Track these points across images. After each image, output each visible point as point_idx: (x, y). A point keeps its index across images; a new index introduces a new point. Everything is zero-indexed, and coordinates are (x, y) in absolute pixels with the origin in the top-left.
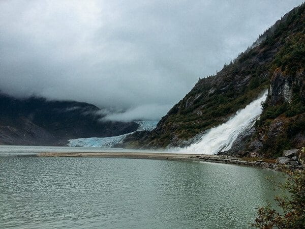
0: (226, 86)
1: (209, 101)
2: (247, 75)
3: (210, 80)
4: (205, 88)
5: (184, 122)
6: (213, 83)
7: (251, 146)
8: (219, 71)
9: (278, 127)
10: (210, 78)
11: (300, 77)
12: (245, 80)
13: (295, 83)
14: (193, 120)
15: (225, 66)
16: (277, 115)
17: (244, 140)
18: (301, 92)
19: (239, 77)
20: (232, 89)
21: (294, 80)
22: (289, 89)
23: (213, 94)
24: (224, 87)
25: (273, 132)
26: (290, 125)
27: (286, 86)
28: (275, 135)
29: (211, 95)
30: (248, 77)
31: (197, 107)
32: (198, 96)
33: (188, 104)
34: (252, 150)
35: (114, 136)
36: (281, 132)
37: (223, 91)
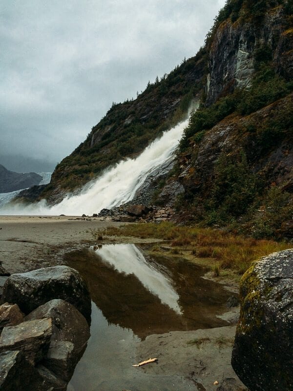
0: (149, 112)
1: (123, 134)
2: (178, 97)
3: (127, 105)
4: (118, 117)
5: (80, 165)
6: (131, 109)
7: (162, 194)
8: (140, 93)
9: (221, 139)
10: (127, 104)
11: (273, 24)
12: (175, 103)
13: (262, 41)
14: (94, 162)
15: (149, 85)
16: (220, 118)
17: (154, 184)
18: (275, 57)
19: (166, 100)
20: (155, 118)
21: (259, 36)
22: (249, 57)
23: (130, 124)
24: (144, 114)
25: (209, 152)
26: (252, 130)
27: (242, 53)
28: (214, 159)
29: (126, 127)
30: (179, 100)
31: (106, 144)
32: (109, 128)
33: (94, 141)
34: (162, 204)
35: (5, 192)
36: (230, 150)
37: (145, 120)
